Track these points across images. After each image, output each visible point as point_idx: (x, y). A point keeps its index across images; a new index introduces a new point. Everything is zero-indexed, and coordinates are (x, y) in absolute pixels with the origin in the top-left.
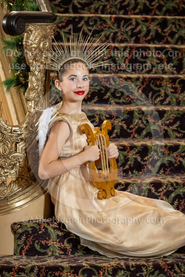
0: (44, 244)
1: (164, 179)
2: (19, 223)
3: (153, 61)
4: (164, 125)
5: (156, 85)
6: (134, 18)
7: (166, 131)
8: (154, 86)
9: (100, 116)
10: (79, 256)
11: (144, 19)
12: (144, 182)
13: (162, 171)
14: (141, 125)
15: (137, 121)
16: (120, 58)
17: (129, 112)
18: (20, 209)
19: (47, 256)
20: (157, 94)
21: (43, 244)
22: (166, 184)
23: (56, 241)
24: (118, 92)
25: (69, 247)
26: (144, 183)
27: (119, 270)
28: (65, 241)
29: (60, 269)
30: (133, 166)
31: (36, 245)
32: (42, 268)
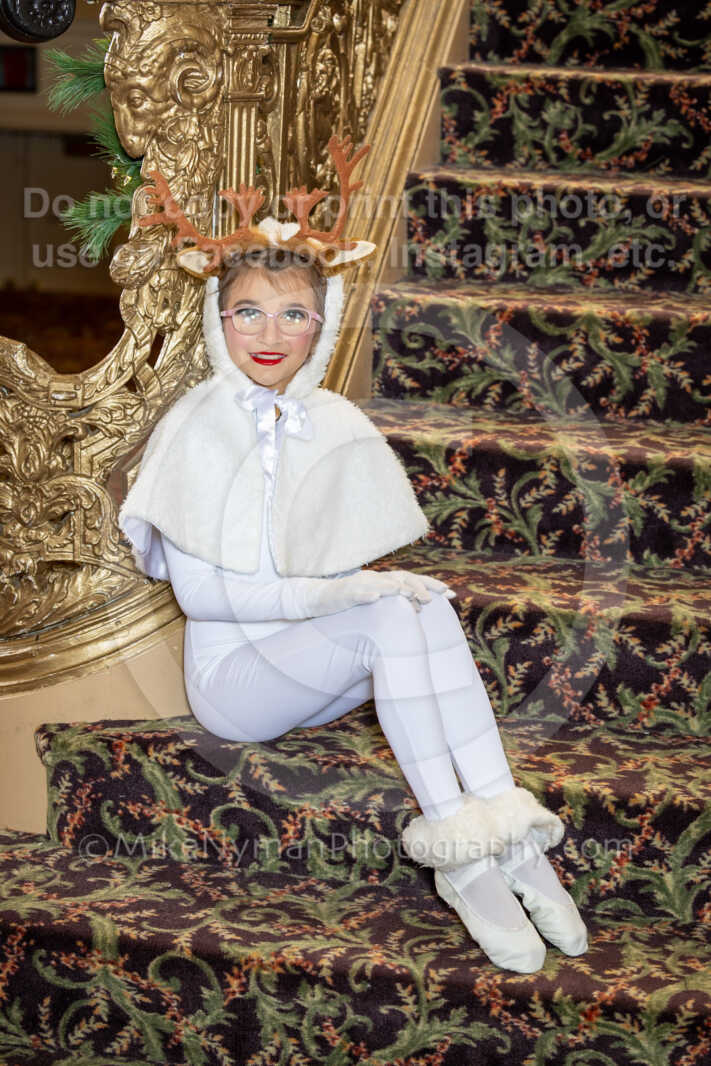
0: (138, 818)
9: (586, 339)
12: (606, 612)
17: (700, 328)
21: (132, 816)
22: (686, 631)
23: (177, 812)
25: (229, 839)
26: (601, 617)
27: (304, 983)
28: (211, 816)
29: (80, 943)
30: (642, 534)
31: (106, 816)
32: (14, 931)
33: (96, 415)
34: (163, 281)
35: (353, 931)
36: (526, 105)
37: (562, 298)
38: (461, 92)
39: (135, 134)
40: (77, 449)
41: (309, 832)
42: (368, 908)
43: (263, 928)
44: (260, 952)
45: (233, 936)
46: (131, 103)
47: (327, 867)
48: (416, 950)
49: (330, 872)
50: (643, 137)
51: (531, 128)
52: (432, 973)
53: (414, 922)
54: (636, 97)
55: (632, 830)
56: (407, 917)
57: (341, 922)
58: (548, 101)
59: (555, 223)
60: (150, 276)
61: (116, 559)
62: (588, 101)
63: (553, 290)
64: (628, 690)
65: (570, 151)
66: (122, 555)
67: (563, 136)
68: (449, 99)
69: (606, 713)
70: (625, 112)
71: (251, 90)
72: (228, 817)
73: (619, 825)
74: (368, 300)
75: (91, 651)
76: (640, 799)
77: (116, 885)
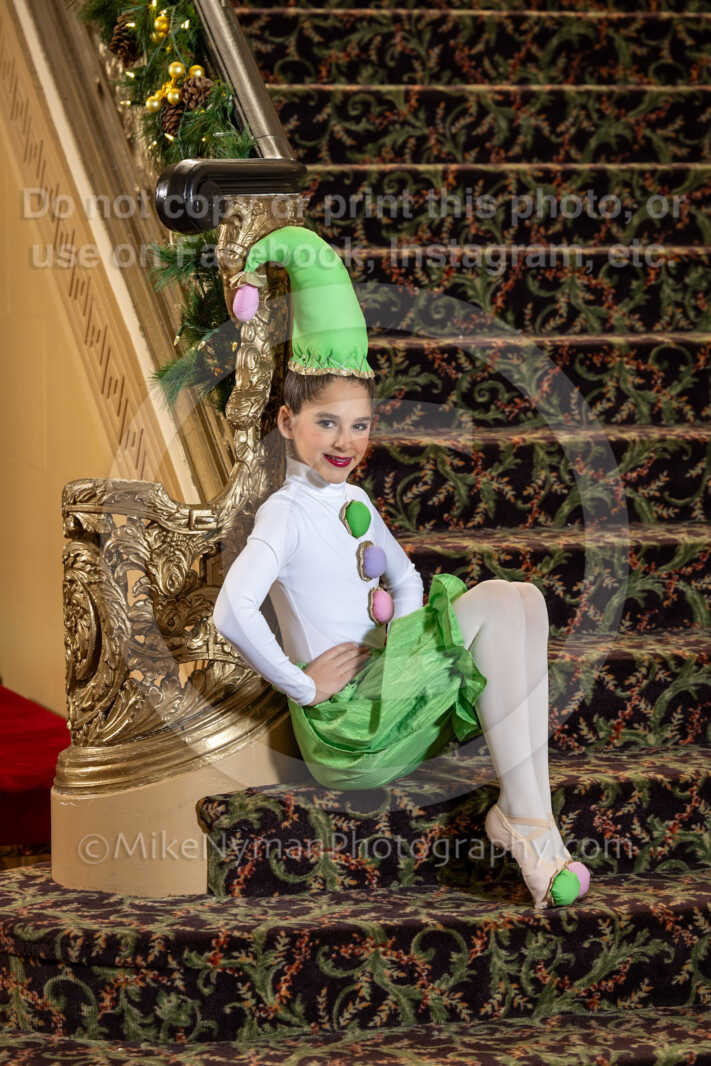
1: (640, 646)
2: (221, 798)
3: (576, 296)
4: (622, 483)
5: (592, 368)
6: (512, 171)
7: (630, 502)
8: (584, 368)
9: (435, 465)
10: (403, 891)
11: (540, 174)
12: (583, 658)
13: (628, 624)
14: (555, 487)
15: (543, 474)
16: (481, 291)
17: (521, 449)
18: (221, 756)
19: (306, 895)
20: (595, 393)
22: (646, 664)
24: (481, 390)
25: (373, 865)
26: (583, 662)
27: (530, 934)
29: (355, 935)
31: (274, 863)
32: (301, 936)
44: (486, 918)
55: (684, 801)
64: (601, 720)
69: (587, 740)
73: (676, 799)
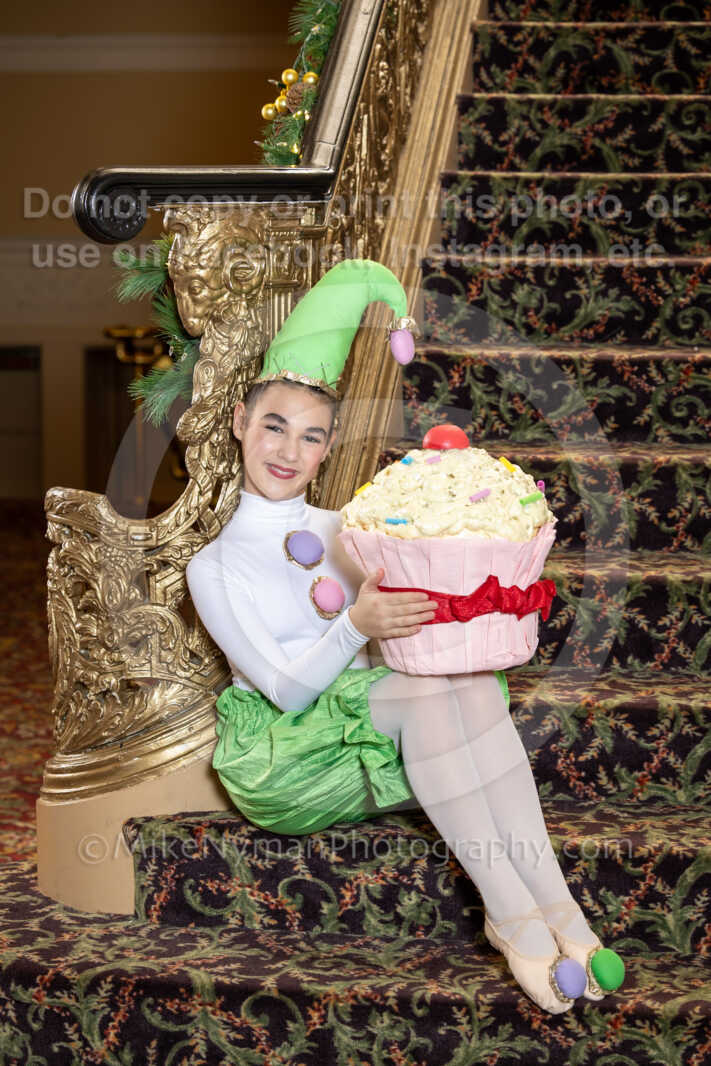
2: (140, 822)
14: (703, 511)
17: (662, 470)
19: (214, 932)
21: (210, 892)
22: (671, 715)
23: (250, 886)
24: (679, 404)
25: (294, 907)
26: (598, 708)
27: (374, 1012)
28: (280, 887)
29: (182, 990)
30: (626, 643)
31: (189, 893)
32: (125, 984)
33: (168, 552)
34: (221, 438)
35: (410, 971)
36: (498, 288)
37: (542, 450)
38: (441, 279)
39: (195, 317)
40: (152, 582)
41: (363, 898)
42: (419, 956)
43: (334, 972)
44: (333, 988)
45: (310, 978)
46: (192, 291)
47: (380, 926)
48: (464, 982)
49: (383, 930)
50: (600, 312)
51: (502, 307)
52: (481, 997)
53: (460, 963)
54: (593, 278)
55: (636, 877)
56: (452, 960)
57: (397, 966)
58: (517, 284)
59: (531, 387)
60: (211, 434)
61: (188, 674)
62: (551, 283)
63: (533, 443)
64: (624, 770)
65: (537, 326)
66: (192, 671)
67: (531, 313)
68: (431, 285)
69: (606, 790)
70: (584, 291)
71: (289, 277)
72: (294, 888)
73: (628, 875)
74: (377, 456)
75: (169, 754)
76: (643, 851)
77: (203, 948)
